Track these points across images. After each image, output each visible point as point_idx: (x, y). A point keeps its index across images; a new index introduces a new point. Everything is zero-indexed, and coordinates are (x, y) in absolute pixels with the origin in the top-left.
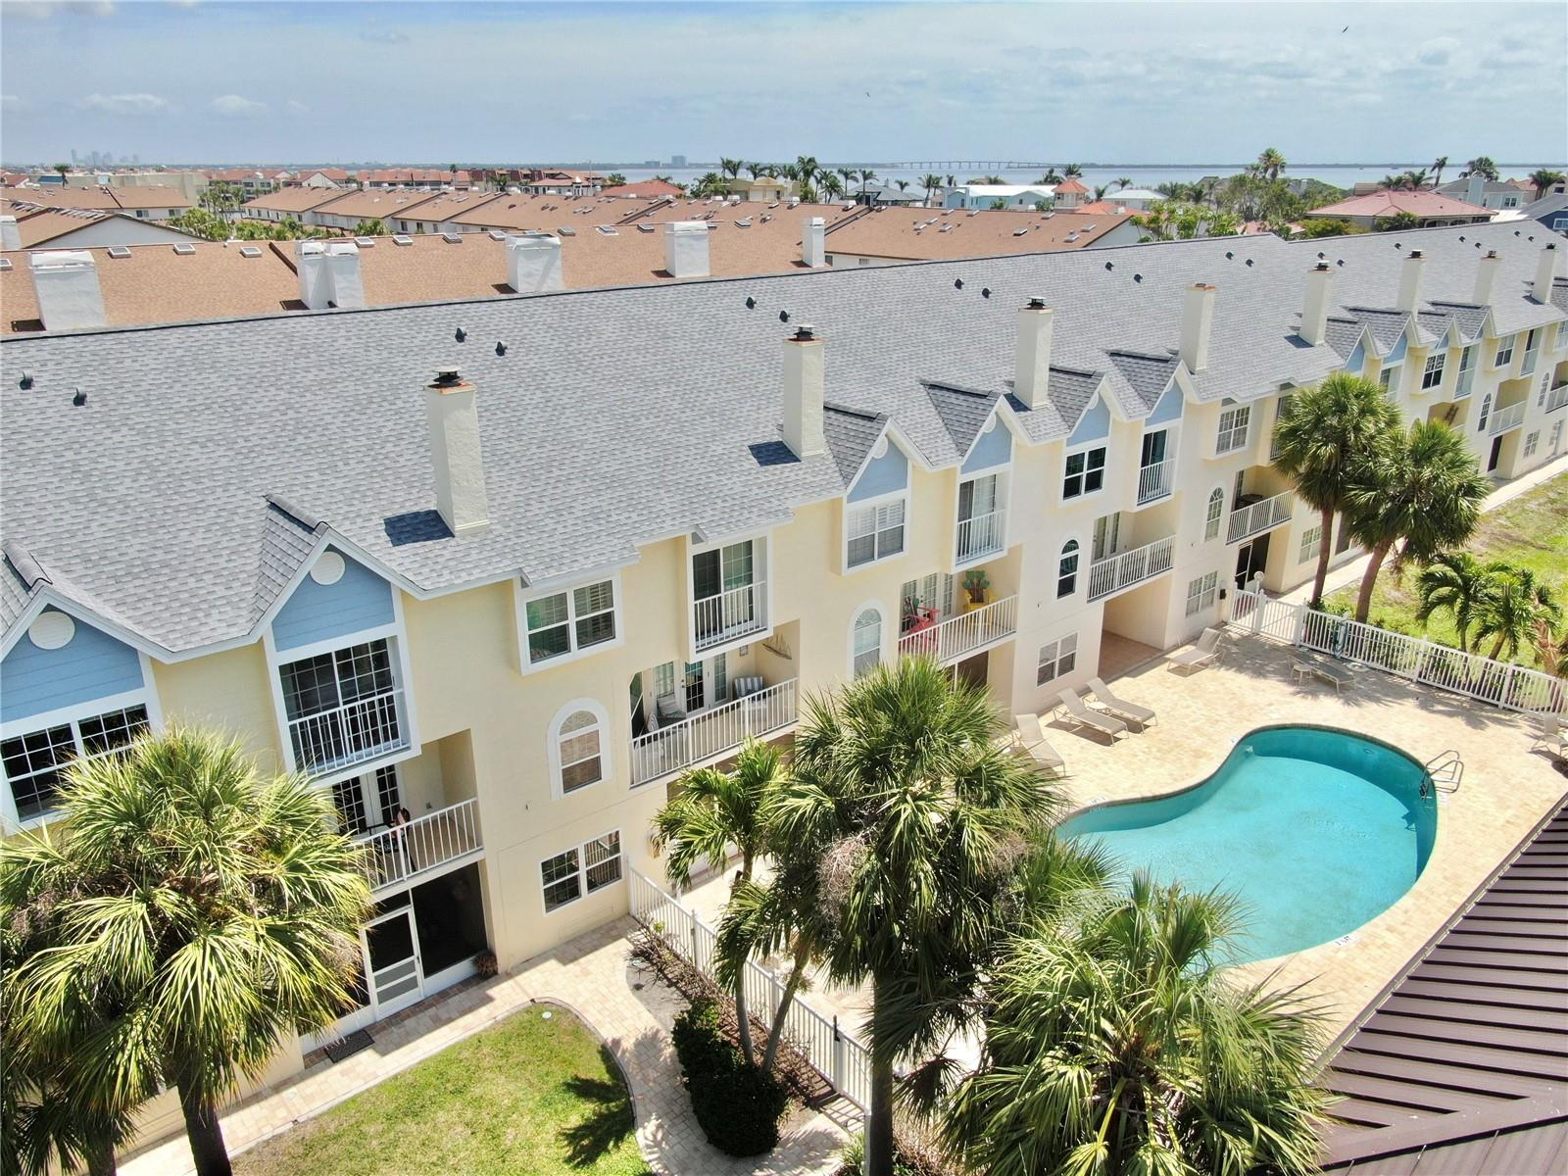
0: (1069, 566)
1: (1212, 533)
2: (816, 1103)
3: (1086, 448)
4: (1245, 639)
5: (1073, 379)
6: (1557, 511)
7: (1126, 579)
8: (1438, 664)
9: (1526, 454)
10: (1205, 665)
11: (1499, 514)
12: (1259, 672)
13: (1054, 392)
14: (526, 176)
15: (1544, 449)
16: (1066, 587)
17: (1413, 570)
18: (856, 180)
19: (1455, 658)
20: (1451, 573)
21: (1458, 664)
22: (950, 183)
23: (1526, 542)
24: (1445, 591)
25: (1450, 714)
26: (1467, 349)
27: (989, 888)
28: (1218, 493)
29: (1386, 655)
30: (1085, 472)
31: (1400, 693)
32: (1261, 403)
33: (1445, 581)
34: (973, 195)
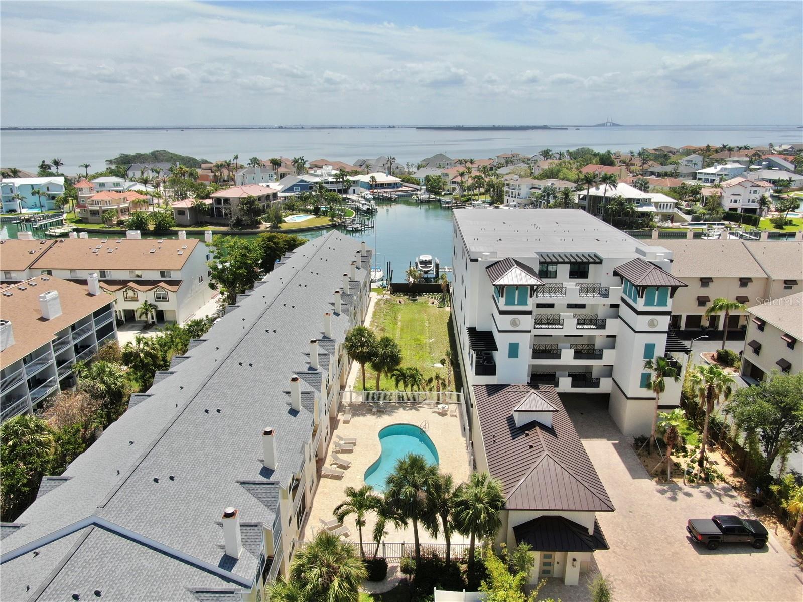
3: (328, 375)
8: (400, 397)
10: (350, 418)
12: (363, 415)
19: (404, 394)
20: (399, 372)
24: (400, 378)
29: (388, 399)
31: (396, 408)
33: (399, 375)
34: (16, 185)
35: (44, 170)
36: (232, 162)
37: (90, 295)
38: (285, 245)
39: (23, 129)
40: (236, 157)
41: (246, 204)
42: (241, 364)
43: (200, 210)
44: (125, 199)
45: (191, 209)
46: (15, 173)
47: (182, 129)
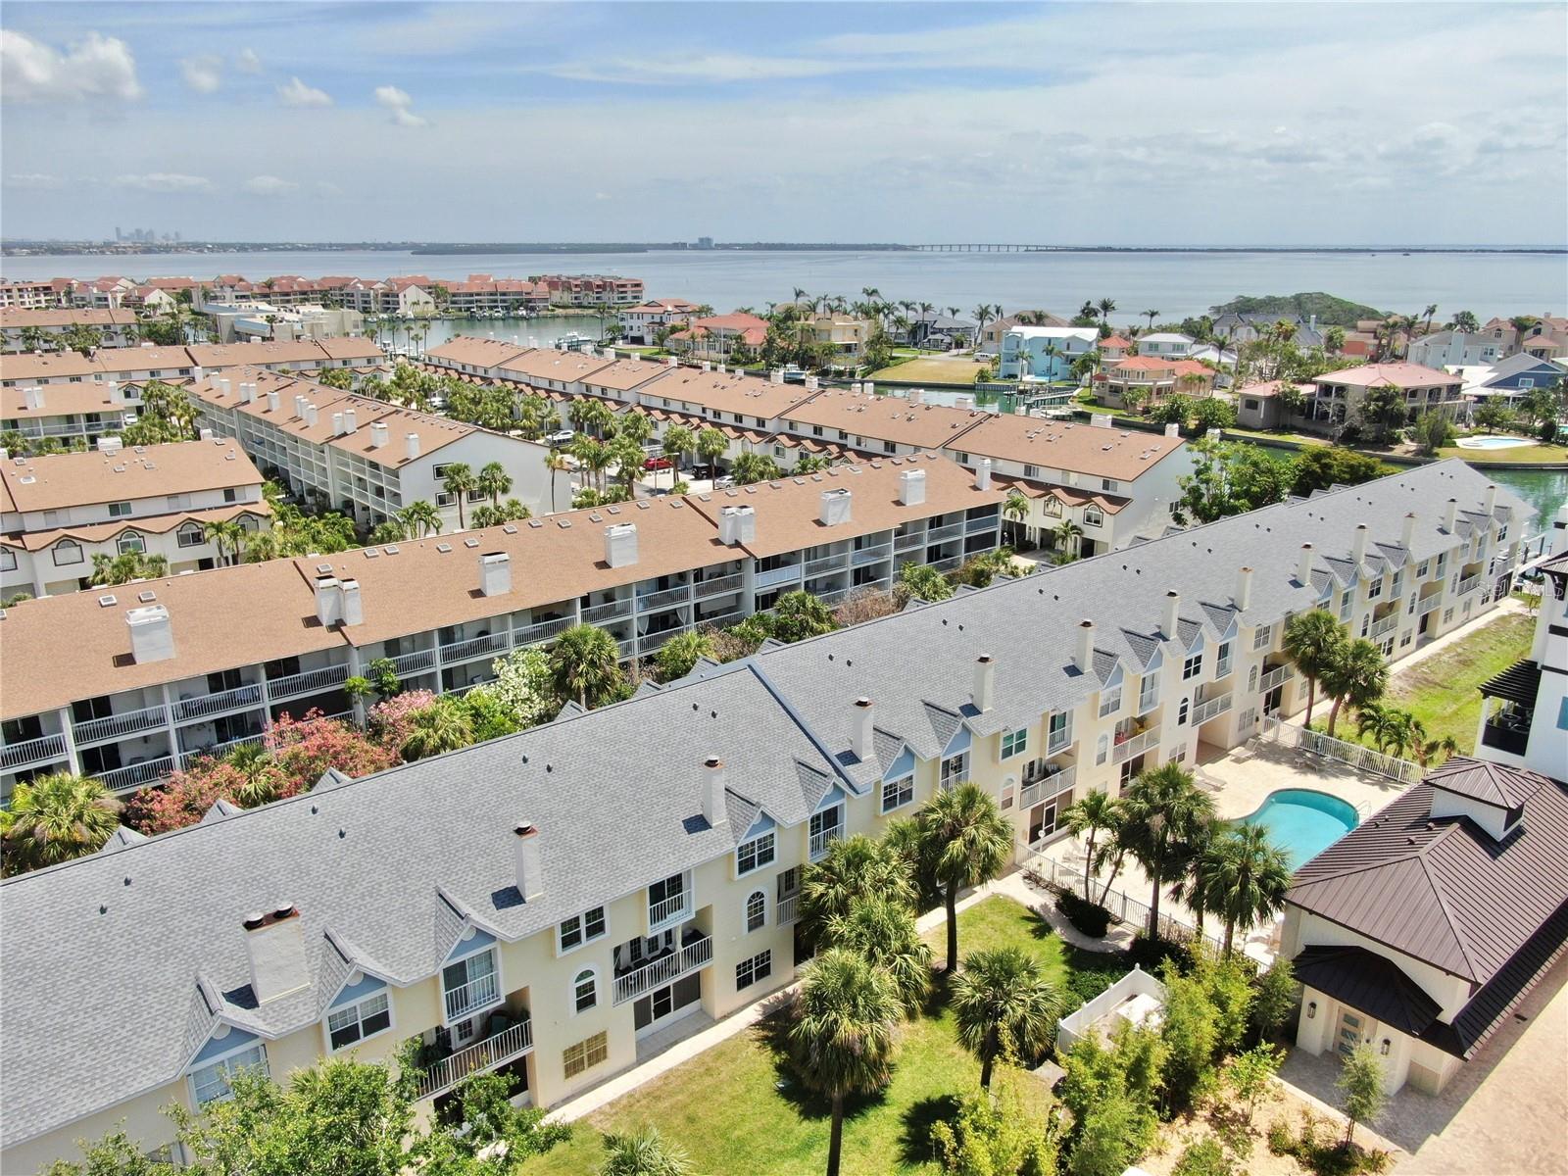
0: (1184, 709)
1: (1251, 688)
2: (1117, 924)
3: (1193, 656)
4: (1269, 743)
5: (1189, 624)
6: (1460, 662)
7: (1209, 714)
8: (1368, 759)
9: (1445, 621)
10: (1249, 758)
11: (1423, 664)
12: (1278, 762)
13: (1180, 632)
14: (598, 286)
15: (1458, 617)
16: (1182, 720)
17: (1354, 712)
18: (916, 311)
19: (1377, 755)
20: (1373, 713)
21: (1378, 760)
22: (997, 312)
23: (1436, 684)
24: (1370, 722)
25: (1373, 784)
26: (1396, 575)
27: (1200, 828)
28: (1255, 668)
29: (1343, 755)
30: (1193, 666)
31: (1349, 773)
32: (1276, 625)
33: (1371, 717)
34: (1027, 337)
35: (1086, 316)
36: (1420, 320)
37: (975, 488)
38: (1345, 472)
39: (1120, 250)
40: (1431, 311)
41: (1377, 400)
42: (1041, 591)
43: (1286, 403)
44: (1172, 372)
45: (1270, 400)
46: (1040, 319)
47: (1407, 252)
